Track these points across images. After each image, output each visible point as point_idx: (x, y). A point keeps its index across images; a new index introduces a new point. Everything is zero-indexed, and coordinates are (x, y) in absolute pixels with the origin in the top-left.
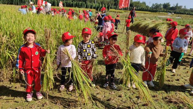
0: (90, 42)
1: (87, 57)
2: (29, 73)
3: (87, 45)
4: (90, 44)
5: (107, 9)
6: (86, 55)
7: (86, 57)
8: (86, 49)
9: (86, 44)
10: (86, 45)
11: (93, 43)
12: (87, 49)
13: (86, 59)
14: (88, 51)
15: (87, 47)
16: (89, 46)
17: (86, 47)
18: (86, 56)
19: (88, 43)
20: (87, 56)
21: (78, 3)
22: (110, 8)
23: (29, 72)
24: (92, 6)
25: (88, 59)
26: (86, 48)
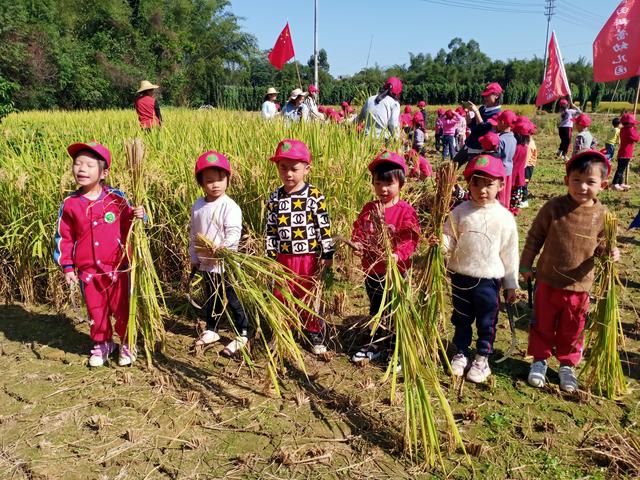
0: (306, 192)
1: (294, 242)
2: (88, 279)
3: (294, 200)
4: (305, 196)
5: (589, 103)
6: (289, 234)
7: (289, 243)
8: (288, 215)
9: (289, 196)
10: (289, 199)
11: (314, 195)
12: (293, 214)
13: (290, 248)
14: (293, 220)
15: (293, 206)
16: (298, 204)
17: (289, 206)
18: (290, 239)
19: (299, 193)
20: (293, 239)
21: (472, 86)
22: (600, 97)
23: (90, 276)
24: (525, 95)
25: (295, 248)
26: (289, 211)
